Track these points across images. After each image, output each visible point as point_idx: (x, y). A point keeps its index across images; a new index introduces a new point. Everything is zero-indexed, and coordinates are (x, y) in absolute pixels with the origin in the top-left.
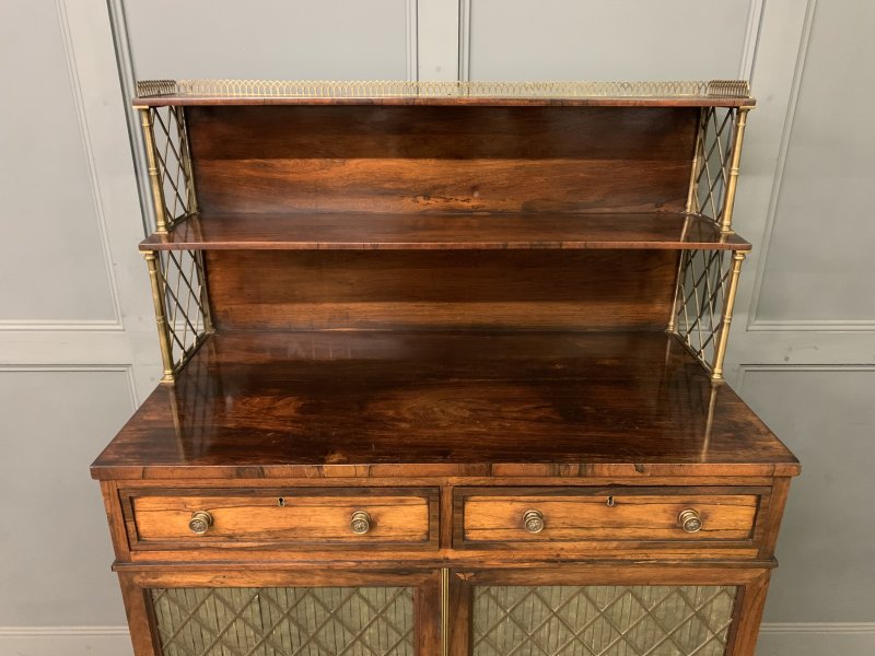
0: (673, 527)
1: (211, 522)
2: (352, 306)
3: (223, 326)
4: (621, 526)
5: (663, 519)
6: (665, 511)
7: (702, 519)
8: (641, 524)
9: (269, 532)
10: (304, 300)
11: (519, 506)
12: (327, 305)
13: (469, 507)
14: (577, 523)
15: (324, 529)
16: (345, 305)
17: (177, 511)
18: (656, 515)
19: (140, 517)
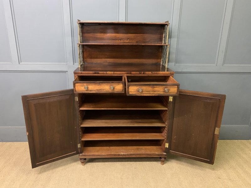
0: (164, 92)
1: (88, 88)
2: (107, 59)
3: (85, 63)
4: (155, 91)
5: (162, 90)
6: (162, 89)
7: (169, 90)
8: (158, 91)
9: (97, 90)
10: (99, 58)
11: (138, 87)
12: (103, 59)
13: (130, 88)
14: (148, 91)
15: (106, 89)
16: (106, 59)
17: (82, 86)
18: (161, 89)
19: (76, 87)
